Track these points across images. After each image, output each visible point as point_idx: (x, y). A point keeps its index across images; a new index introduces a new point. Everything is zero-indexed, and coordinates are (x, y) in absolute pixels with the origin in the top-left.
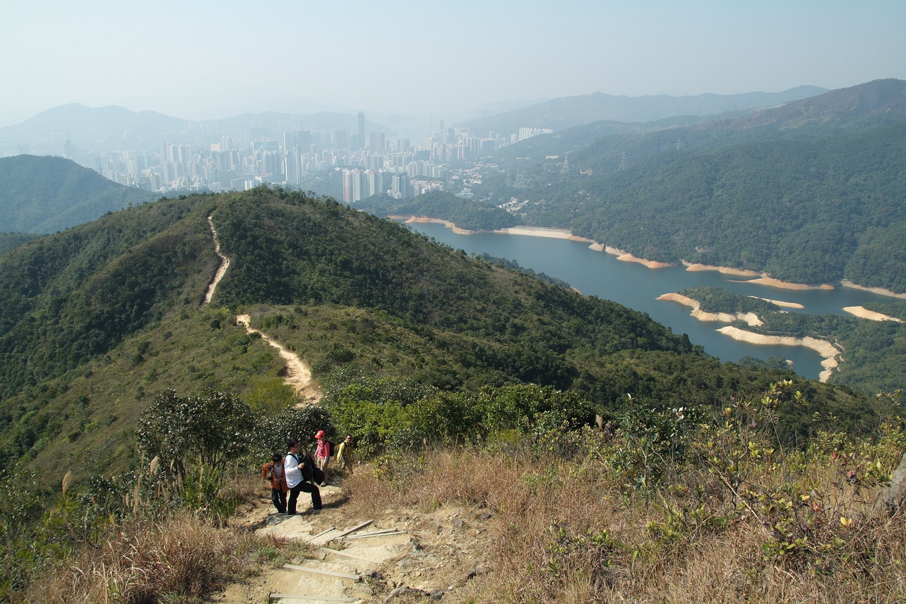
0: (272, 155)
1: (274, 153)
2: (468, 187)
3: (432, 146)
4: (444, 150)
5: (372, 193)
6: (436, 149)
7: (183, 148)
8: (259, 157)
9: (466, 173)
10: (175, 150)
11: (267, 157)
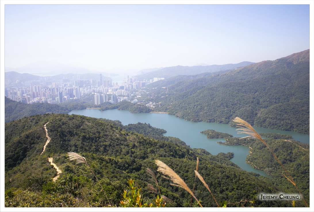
0: (70, 89)
1: (71, 88)
2: (136, 99)
3: (125, 85)
4: (129, 86)
5: (104, 101)
6: (126, 86)
7: (38, 87)
8: (66, 89)
9: (136, 93)
10: (35, 87)
11: (69, 90)
